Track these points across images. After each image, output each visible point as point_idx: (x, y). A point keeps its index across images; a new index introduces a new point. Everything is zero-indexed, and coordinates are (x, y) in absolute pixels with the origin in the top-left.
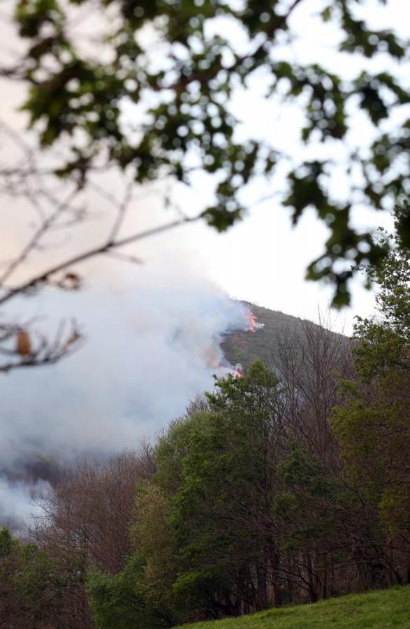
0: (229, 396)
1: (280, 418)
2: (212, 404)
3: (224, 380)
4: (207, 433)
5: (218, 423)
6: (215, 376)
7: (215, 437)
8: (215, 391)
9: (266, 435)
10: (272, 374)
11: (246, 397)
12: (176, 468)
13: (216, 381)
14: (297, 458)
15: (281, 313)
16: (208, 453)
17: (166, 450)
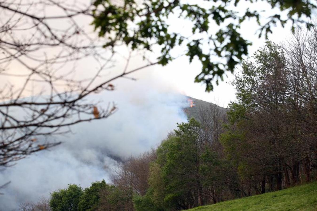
0: (182, 131)
1: (201, 138)
2: (177, 134)
3: (181, 125)
4: (175, 144)
5: (179, 140)
6: (177, 124)
7: (178, 146)
8: (177, 129)
9: (196, 144)
10: (198, 122)
11: (189, 131)
12: (164, 157)
13: (178, 125)
14: (208, 152)
15: (201, 100)
16: (175, 151)
17: (160, 151)
